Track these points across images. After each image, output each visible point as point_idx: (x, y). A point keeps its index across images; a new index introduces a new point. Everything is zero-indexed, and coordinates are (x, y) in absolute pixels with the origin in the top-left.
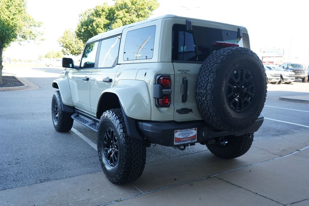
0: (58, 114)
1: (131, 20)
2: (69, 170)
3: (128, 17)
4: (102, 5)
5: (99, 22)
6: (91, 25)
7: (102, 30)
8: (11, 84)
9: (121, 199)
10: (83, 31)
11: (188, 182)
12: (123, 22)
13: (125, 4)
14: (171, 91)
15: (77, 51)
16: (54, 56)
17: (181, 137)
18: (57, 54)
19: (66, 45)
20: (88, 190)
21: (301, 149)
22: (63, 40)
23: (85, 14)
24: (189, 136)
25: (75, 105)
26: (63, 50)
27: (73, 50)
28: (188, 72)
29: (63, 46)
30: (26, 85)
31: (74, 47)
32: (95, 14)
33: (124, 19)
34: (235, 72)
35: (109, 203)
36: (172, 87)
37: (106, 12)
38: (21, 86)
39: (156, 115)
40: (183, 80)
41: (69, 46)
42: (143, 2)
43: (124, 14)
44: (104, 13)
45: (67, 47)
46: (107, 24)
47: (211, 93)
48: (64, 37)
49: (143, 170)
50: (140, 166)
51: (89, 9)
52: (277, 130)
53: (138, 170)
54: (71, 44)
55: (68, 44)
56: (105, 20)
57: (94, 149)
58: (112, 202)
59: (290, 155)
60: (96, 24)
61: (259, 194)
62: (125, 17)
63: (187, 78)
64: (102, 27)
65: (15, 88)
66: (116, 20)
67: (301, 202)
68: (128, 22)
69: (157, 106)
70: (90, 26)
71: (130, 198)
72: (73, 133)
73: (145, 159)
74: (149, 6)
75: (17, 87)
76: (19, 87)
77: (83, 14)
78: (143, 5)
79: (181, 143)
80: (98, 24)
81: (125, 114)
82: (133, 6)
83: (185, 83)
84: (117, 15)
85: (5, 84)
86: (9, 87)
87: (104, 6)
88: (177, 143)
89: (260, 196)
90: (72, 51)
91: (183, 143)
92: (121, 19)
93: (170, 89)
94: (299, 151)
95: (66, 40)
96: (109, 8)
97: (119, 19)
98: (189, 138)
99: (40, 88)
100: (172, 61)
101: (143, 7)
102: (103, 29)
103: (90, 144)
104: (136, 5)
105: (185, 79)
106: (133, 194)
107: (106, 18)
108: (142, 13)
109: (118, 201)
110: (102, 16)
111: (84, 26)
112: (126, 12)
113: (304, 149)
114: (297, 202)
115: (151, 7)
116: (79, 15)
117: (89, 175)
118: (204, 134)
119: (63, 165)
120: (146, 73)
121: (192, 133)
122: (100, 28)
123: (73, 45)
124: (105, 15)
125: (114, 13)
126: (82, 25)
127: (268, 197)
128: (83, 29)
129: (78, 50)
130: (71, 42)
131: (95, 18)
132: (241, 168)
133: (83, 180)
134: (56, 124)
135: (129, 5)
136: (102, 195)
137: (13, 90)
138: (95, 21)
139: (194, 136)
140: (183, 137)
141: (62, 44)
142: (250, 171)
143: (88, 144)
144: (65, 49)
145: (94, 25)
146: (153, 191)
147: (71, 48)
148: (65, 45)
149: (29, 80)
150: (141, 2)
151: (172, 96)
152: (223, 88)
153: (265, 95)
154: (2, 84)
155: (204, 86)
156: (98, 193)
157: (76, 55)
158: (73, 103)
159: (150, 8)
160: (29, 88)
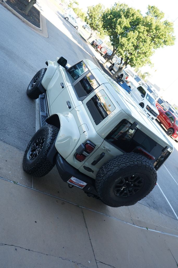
0: (35, 84)
1: (145, 39)
2: (8, 135)
3: (145, 35)
4: (136, 10)
5: (123, 21)
6: (117, 18)
7: (120, 28)
8: (32, 19)
9: (17, 182)
10: (109, 17)
11: (64, 200)
12: (139, 35)
13: (151, 24)
14: (88, 156)
15: (95, 26)
16: (79, 14)
17: (74, 181)
18: (82, 14)
19: (92, 15)
20: (6, 161)
21: (149, 229)
22: (92, 10)
23: (120, 6)
24: (79, 183)
25: (47, 90)
26: (87, 17)
27: (93, 23)
28: (109, 152)
29: (89, 14)
30: (41, 29)
31: (95, 21)
32: (125, 13)
33: (141, 35)
34: (133, 176)
35: (9, 181)
36: (91, 154)
37: (134, 18)
38: (37, 27)
39: (70, 159)
40: (102, 154)
41: (93, 18)
42: (164, 34)
43: (144, 31)
44: (131, 18)
45: (91, 17)
46: (128, 27)
47: (113, 172)
48: (94, 9)
49: (46, 174)
50: (46, 171)
51: (126, 4)
52: (154, 202)
53: (43, 172)
54: (95, 18)
55: (93, 16)
56: (128, 23)
57: (35, 129)
58: (11, 181)
59: (139, 227)
60: (120, 22)
61: (91, 241)
62: (143, 33)
63: (105, 154)
64: (122, 27)
65: (32, 25)
66: (135, 31)
67: (107, 265)
68: (142, 39)
69: (74, 155)
70: (115, 19)
71: (23, 185)
72: (35, 102)
73: (52, 168)
74: (166, 39)
75: (34, 26)
76: (36, 27)
77: (118, 5)
78: (163, 36)
79: (72, 184)
80: (121, 22)
81: (55, 143)
82: (155, 30)
83: (102, 156)
84: (139, 27)
85: (28, 16)
86: (29, 21)
87: (137, 12)
88: (69, 183)
89: (90, 243)
90: (91, 23)
91: (73, 185)
92: (139, 32)
93: (89, 154)
94: (148, 229)
95: (94, 12)
96: (138, 16)
97: (138, 32)
98: (79, 184)
99: (48, 38)
100: (105, 138)
101: (161, 37)
102: (122, 29)
103: (36, 122)
104: (158, 32)
105: (103, 154)
106: (27, 184)
107: (130, 23)
108: (156, 41)
109: (14, 182)
110: (128, 19)
111: (112, 15)
112: (147, 31)
113: (152, 230)
114: (104, 264)
115: (167, 41)
116: (115, 3)
117: (15, 149)
118: (89, 189)
119: (8, 128)
120: (85, 132)
121: (83, 183)
122: (120, 27)
123: (96, 20)
124: (131, 20)
125: (138, 24)
126: (111, 13)
127: (93, 247)
128: (109, 16)
129: (97, 26)
130: (96, 16)
131: (123, 16)
132: (102, 214)
133: (9, 151)
134: (30, 88)
135: (153, 27)
136: (10, 171)
137: (30, 26)
138: (122, 18)
139: (83, 186)
140: (75, 182)
141: (89, 12)
142: (105, 220)
143: (35, 121)
144: (88, 17)
145: (118, 21)
146: (39, 191)
147: (93, 21)
148: (90, 15)
149: (47, 24)
150: (162, 32)
151: (87, 158)
152: (117, 180)
153: (147, 194)
154: (27, 15)
155: (108, 169)
156: (9, 167)
157: (93, 28)
158: (47, 87)
159: (165, 42)
160: (41, 32)
